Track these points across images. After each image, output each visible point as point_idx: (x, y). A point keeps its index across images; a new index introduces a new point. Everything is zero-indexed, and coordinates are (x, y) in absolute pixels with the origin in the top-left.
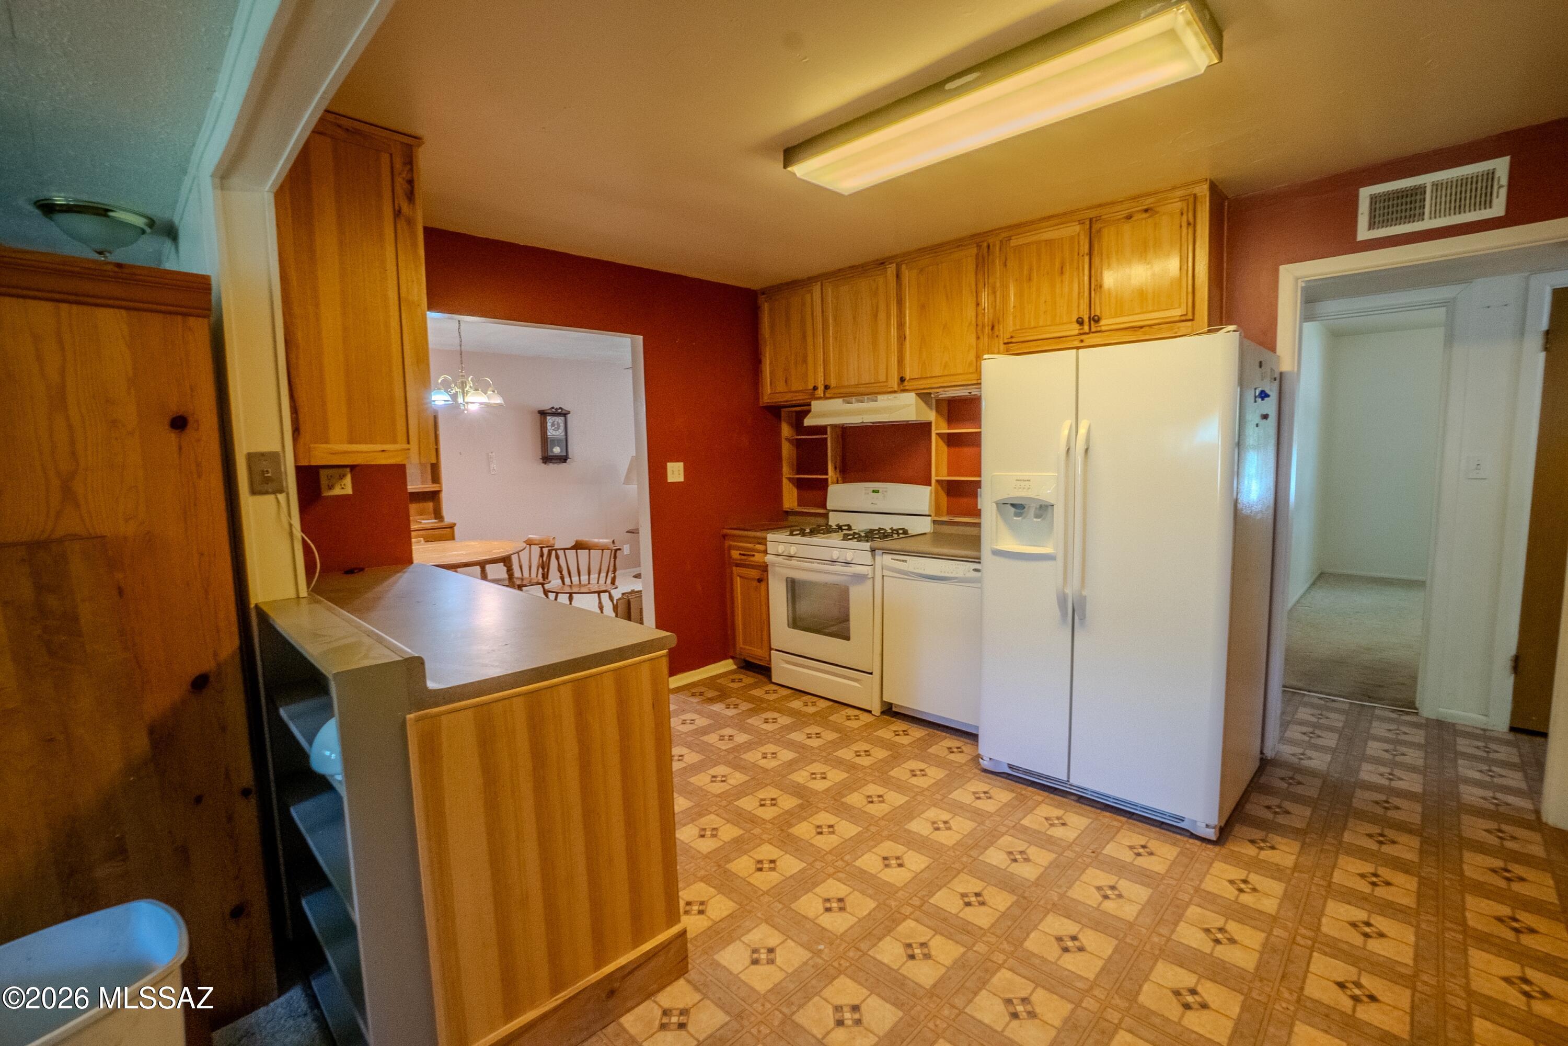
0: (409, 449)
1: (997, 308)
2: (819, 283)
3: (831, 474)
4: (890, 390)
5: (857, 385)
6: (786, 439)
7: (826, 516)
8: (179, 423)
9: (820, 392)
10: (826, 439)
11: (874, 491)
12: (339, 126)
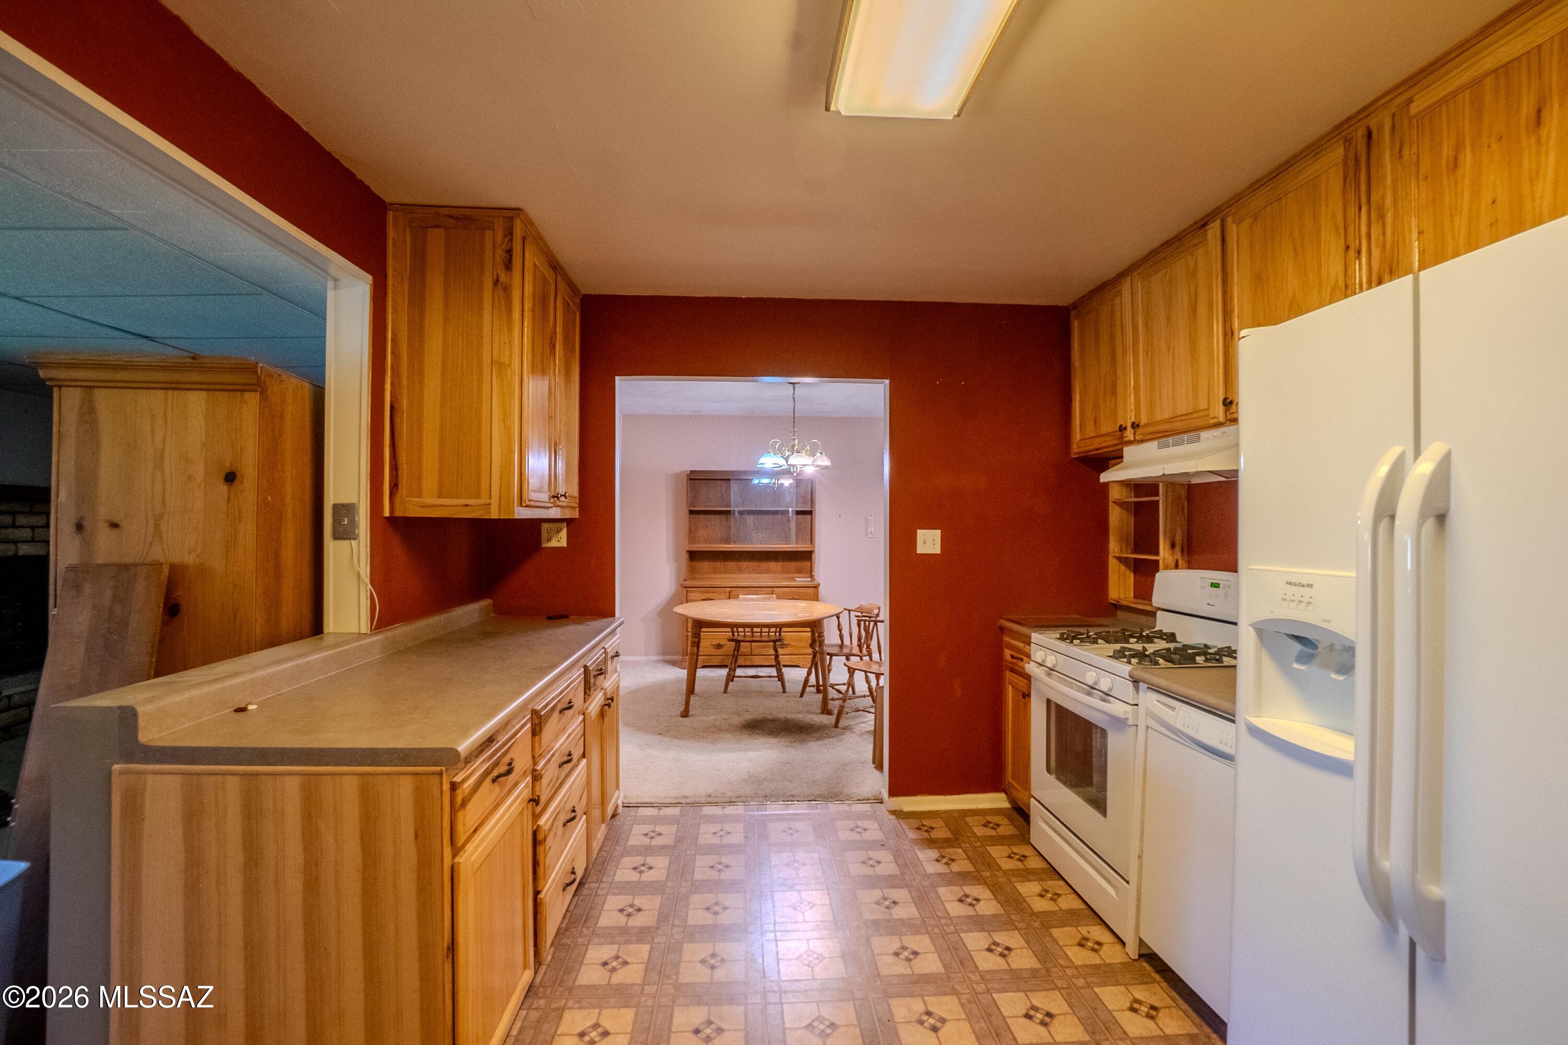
0: (490, 504)
1: (1388, 245)
2: (1129, 277)
3: (1164, 553)
4: (1212, 421)
5: (1170, 420)
6: (1114, 502)
7: (1152, 614)
8: (231, 478)
9: (1129, 434)
10: (1158, 501)
11: (1213, 585)
12: (451, 217)
